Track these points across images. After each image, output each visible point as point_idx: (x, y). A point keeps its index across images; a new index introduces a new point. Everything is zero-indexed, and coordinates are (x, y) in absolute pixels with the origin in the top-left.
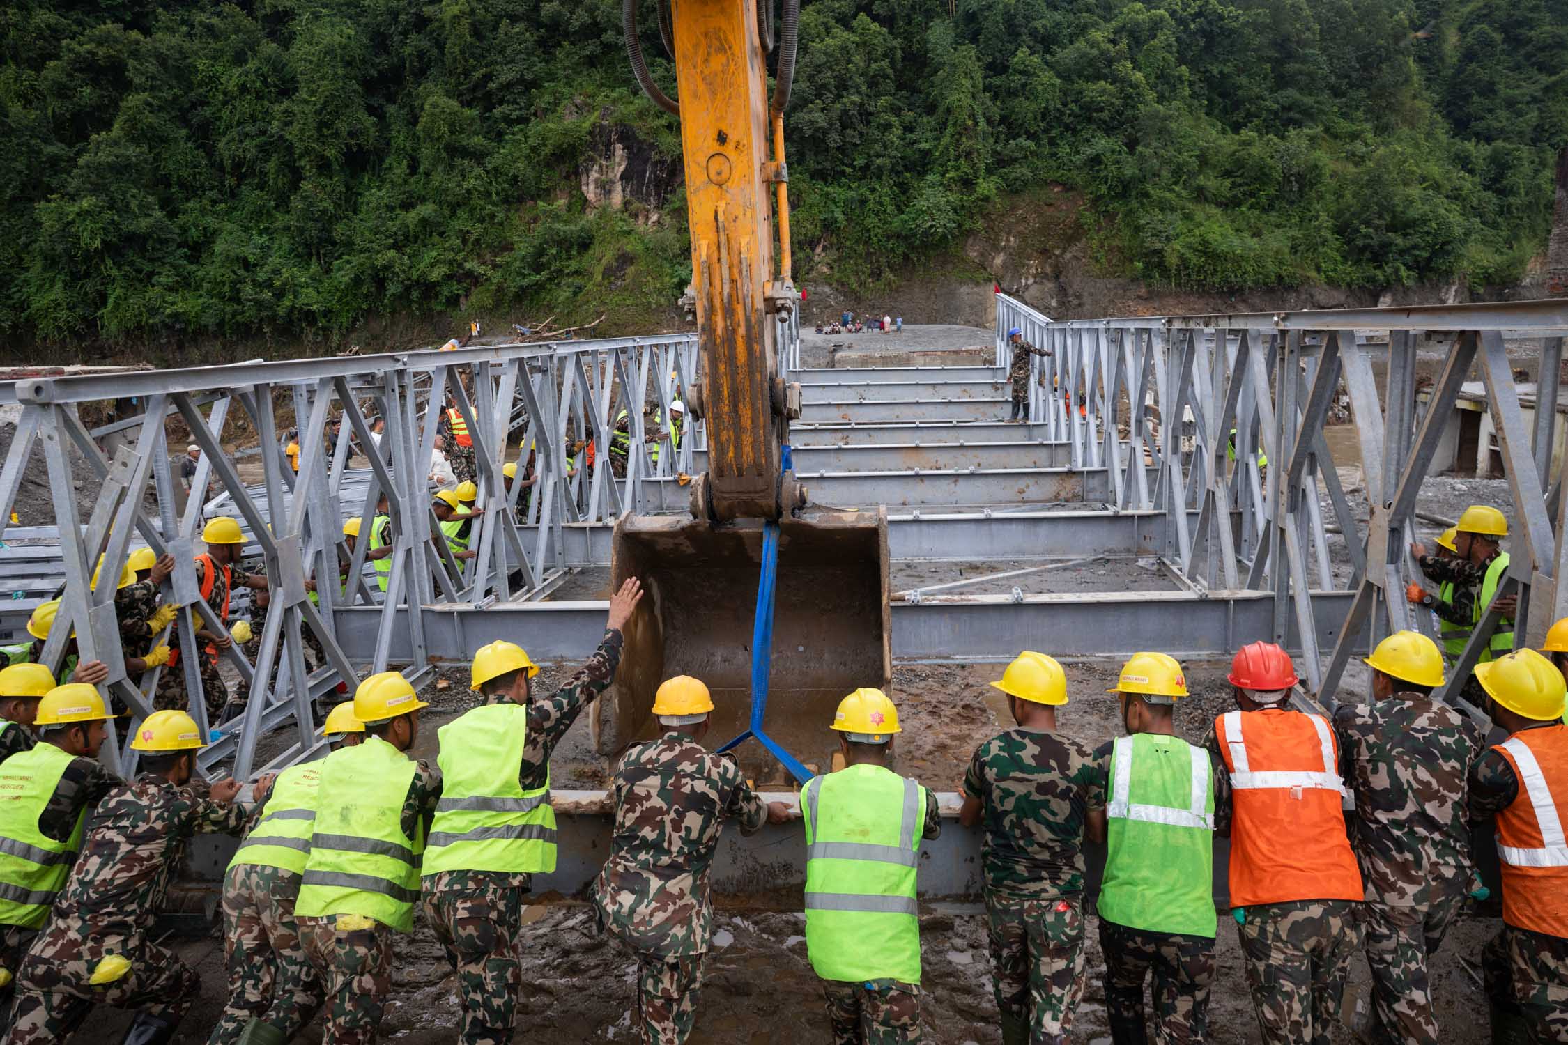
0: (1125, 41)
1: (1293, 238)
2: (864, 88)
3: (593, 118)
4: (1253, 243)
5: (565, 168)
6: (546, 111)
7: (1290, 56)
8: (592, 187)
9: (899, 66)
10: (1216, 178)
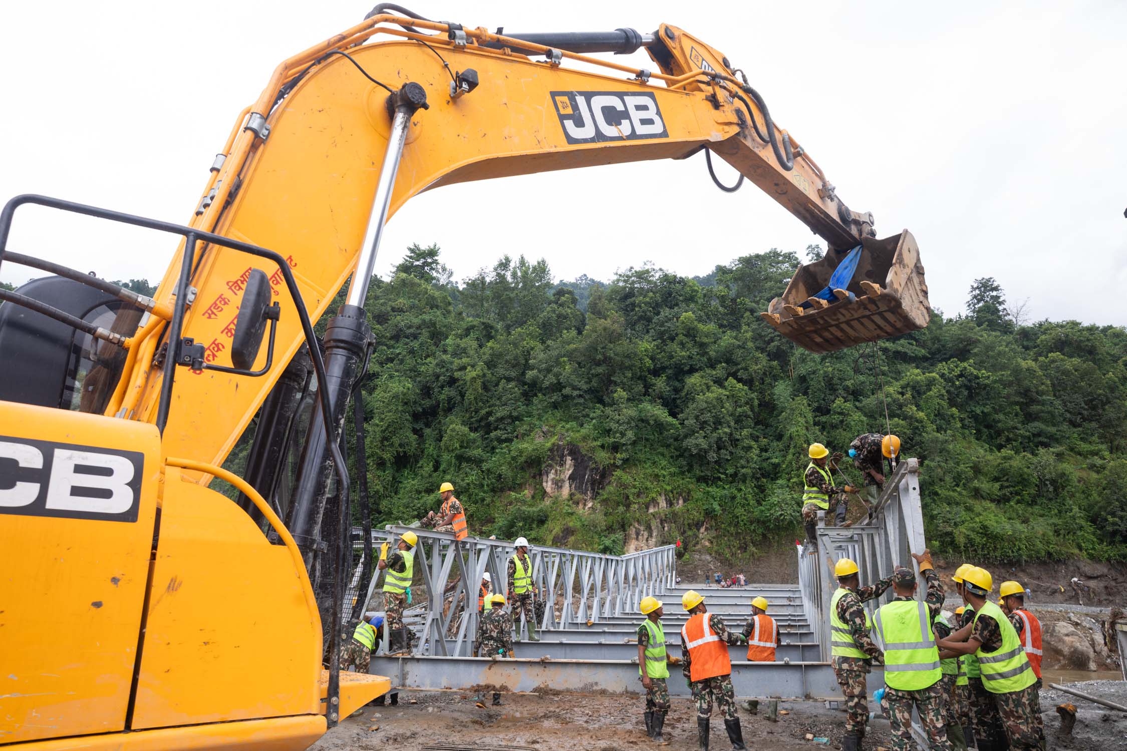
0: (910, 393)
1: (1055, 525)
2: (732, 424)
3: (554, 440)
4: (1020, 527)
5: (533, 471)
6: (524, 435)
7: (1033, 401)
8: (550, 483)
9: (756, 410)
10: (988, 482)
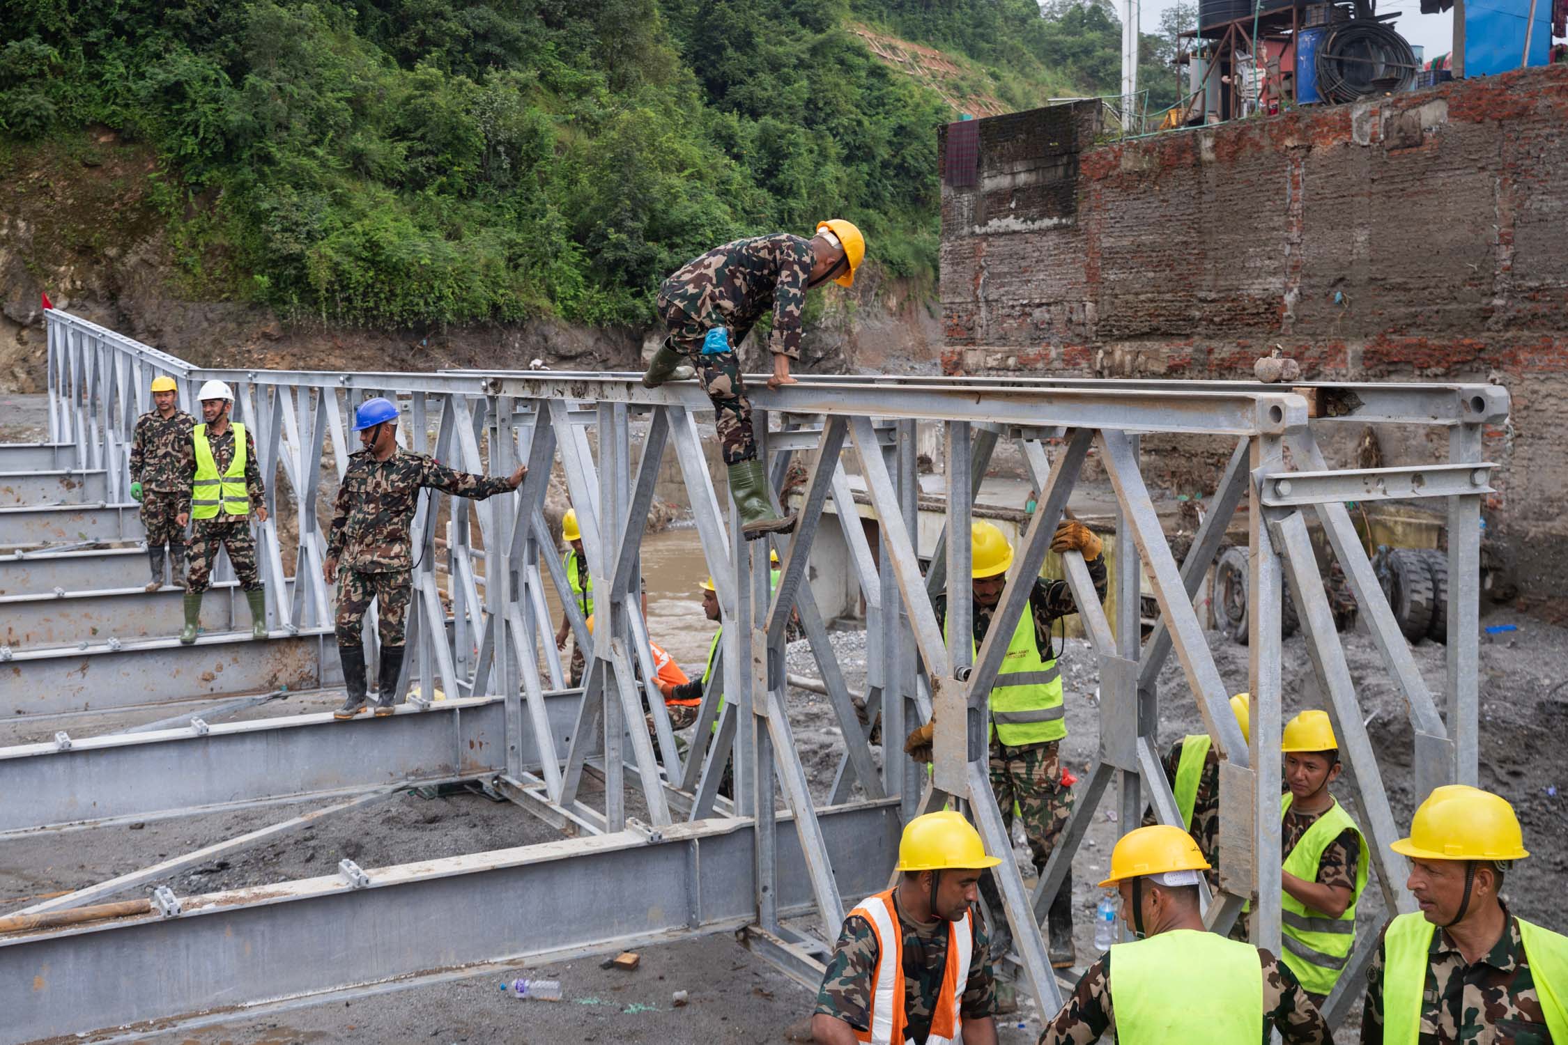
1: (511, 244)
4: (449, 248)
10: (382, 138)
